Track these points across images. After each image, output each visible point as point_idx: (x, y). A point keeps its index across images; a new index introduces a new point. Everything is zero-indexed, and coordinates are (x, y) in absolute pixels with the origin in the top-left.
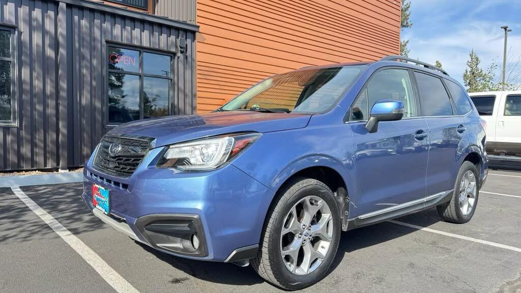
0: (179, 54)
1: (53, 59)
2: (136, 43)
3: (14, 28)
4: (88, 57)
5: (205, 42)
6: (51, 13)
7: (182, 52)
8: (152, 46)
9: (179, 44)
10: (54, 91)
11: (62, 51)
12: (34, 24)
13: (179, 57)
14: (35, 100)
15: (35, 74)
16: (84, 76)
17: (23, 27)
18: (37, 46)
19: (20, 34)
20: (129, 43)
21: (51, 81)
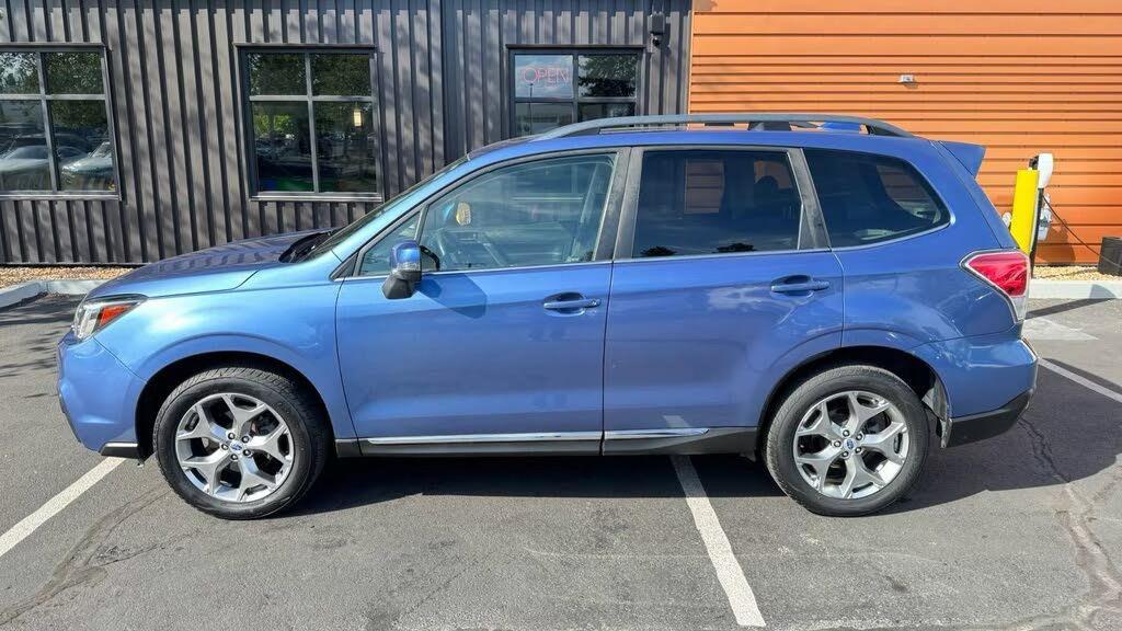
0: (651, 48)
1: (425, 91)
2: (564, 41)
3: (373, 49)
4: (479, 79)
5: (714, 10)
6: (422, 13)
7: (656, 43)
8: (595, 43)
9: (650, 28)
10: (429, 143)
11: (437, 77)
12: (399, 36)
13: (649, 55)
14: (405, 160)
15: (403, 118)
16: (474, 113)
17: (385, 45)
18: (405, 72)
19: (381, 56)
20: (549, 43)
21: (425, 126)
